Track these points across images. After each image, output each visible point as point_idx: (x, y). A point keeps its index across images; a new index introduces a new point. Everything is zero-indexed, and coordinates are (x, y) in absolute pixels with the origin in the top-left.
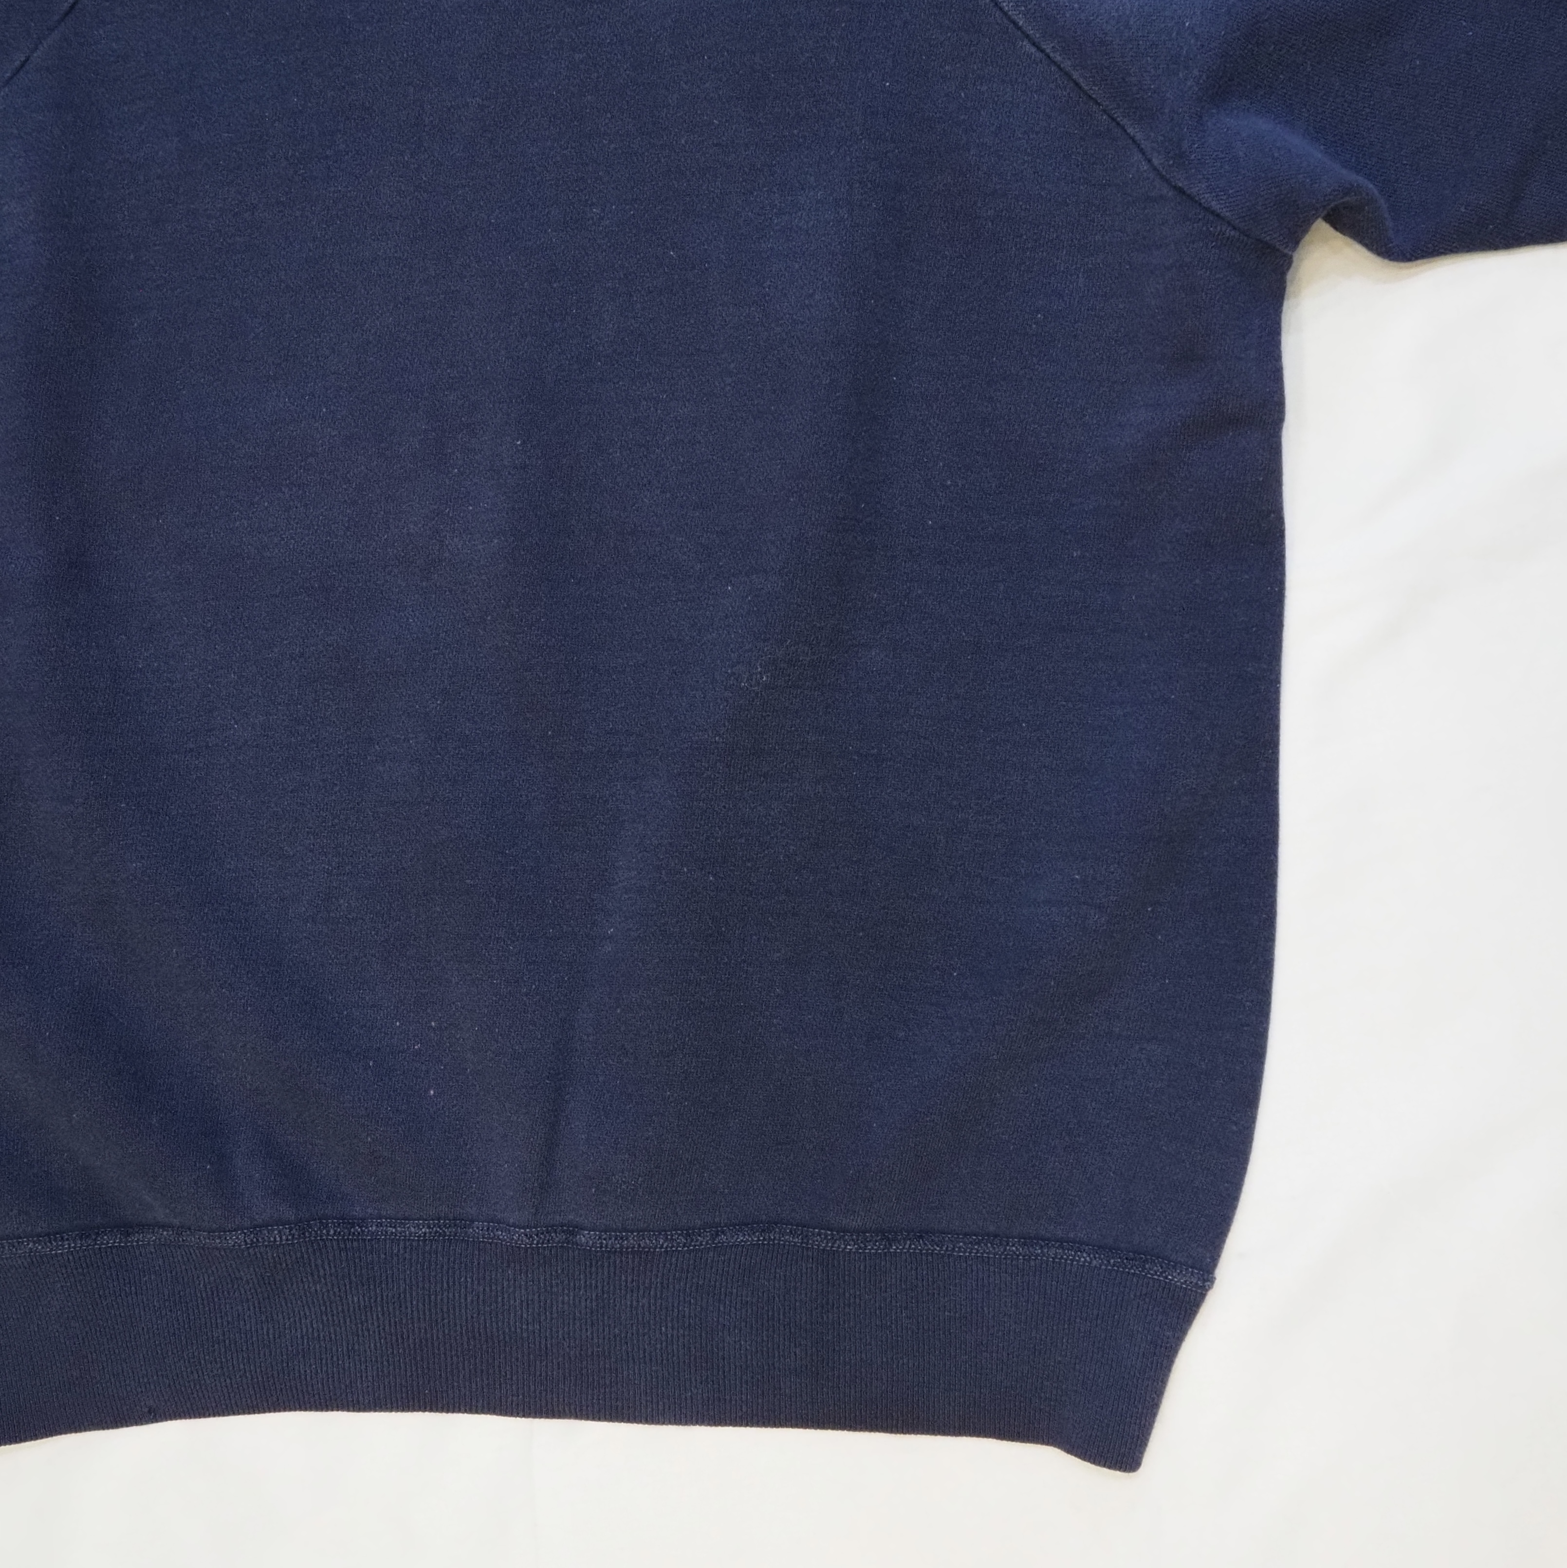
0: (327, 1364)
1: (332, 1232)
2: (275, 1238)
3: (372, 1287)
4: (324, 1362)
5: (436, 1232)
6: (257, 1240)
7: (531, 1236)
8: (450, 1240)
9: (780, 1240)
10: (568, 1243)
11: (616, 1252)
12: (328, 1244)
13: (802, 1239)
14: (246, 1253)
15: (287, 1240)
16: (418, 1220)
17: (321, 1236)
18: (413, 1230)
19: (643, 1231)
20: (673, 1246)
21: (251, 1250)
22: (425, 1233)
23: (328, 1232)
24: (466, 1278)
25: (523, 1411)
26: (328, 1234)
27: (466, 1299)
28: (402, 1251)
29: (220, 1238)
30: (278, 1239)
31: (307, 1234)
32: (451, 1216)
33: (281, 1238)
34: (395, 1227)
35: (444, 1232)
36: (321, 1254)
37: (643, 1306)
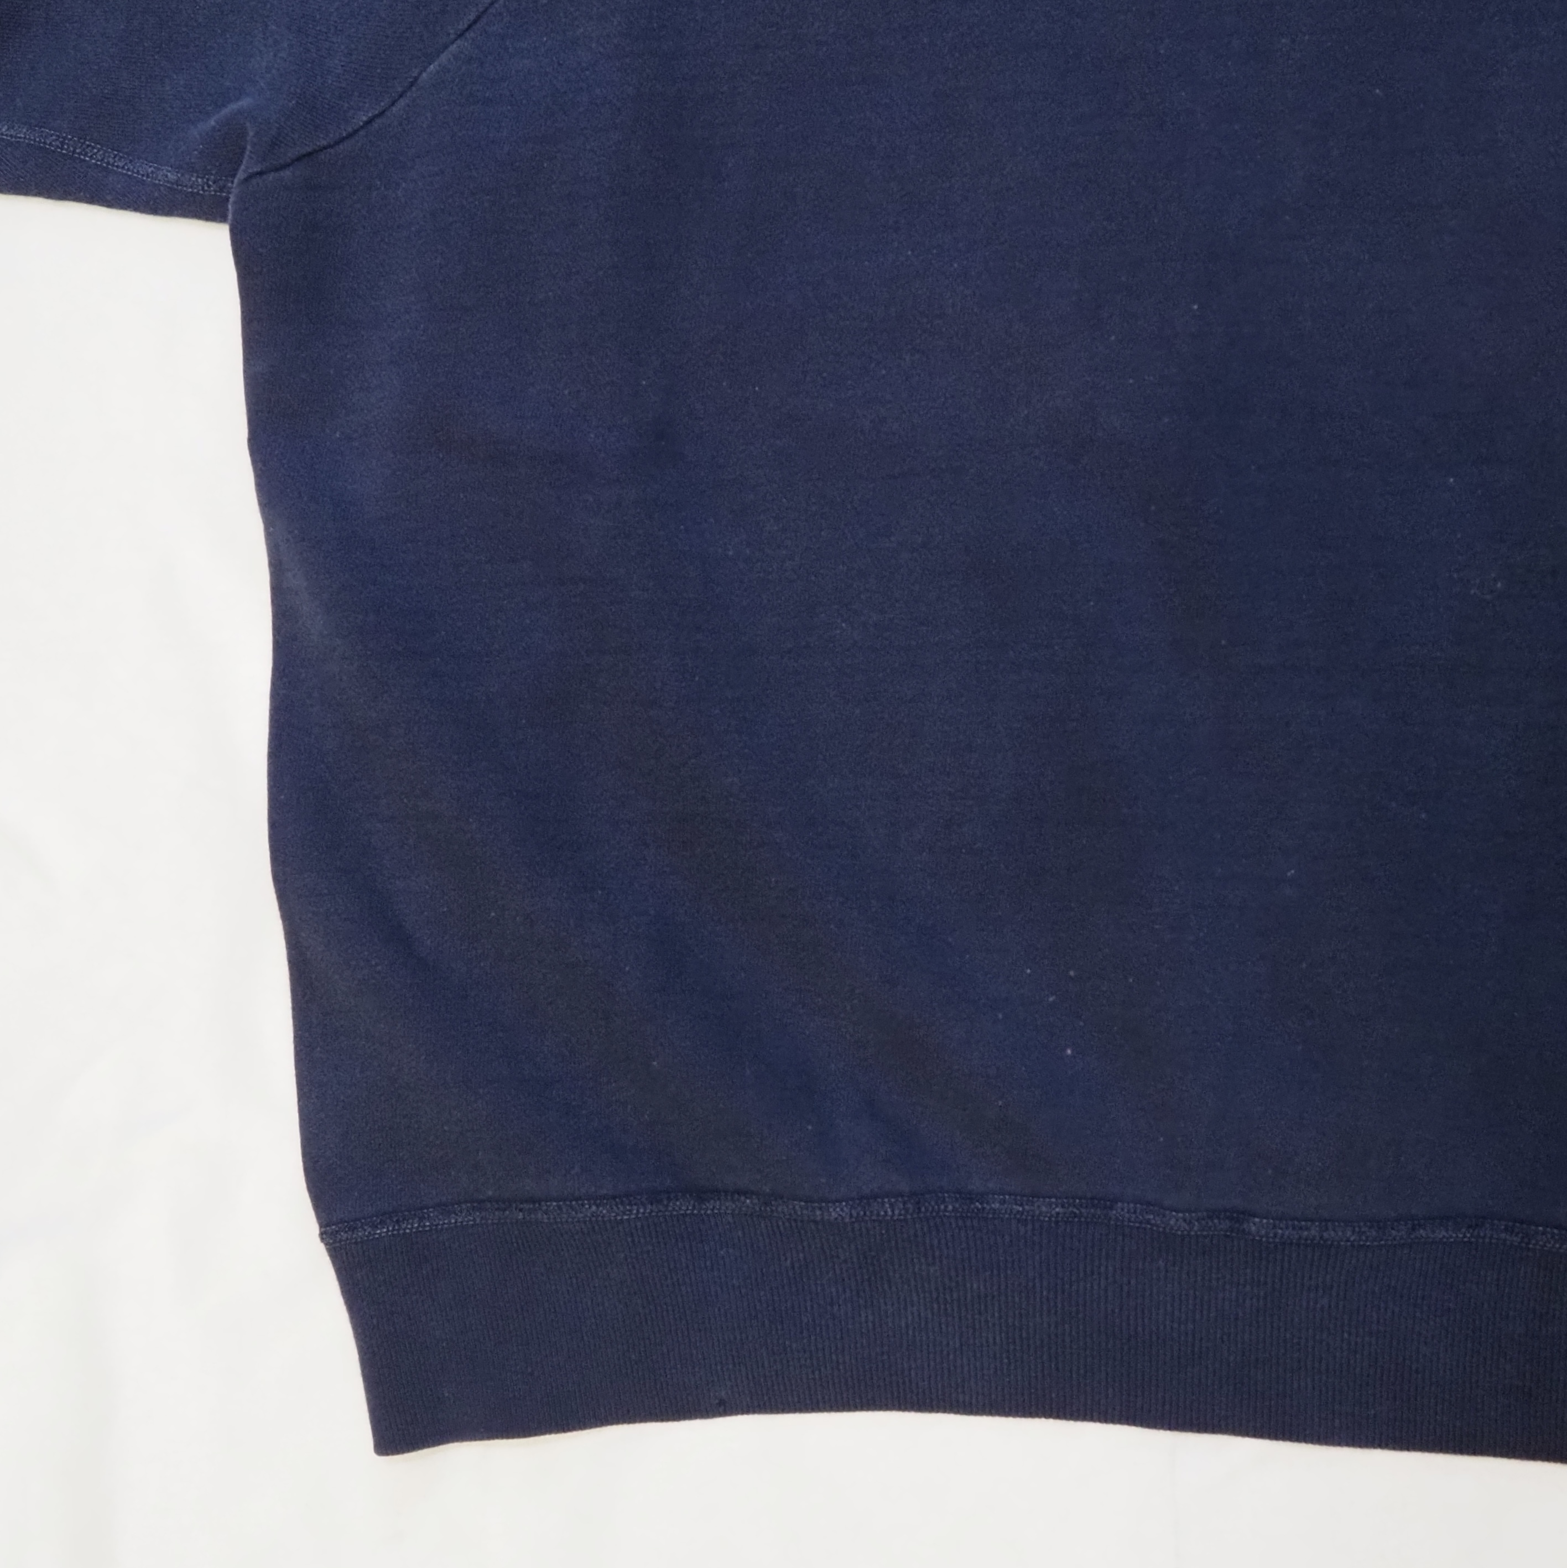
0: (935, 1361)
1: (950, 1208)
2: (886, 1212)
3: (995, 1272)
4: (931, 1356)
5: (1072, 1212)
6: (865, 1214)
7: (1190, 1222)
8: (1087, 1223)
9: (1491, 1238)
10: (1232, 1231)
11: (1291, 1244)
12: (945, 1220)
13: (1523, 1238)
14: (849, 1228)
15: (900, 1215)
16: (1050, 1197)
17: (938, 1213)
18: (1044, 1209)
19: (1326, 1220)
20: (1360, 1240)
21: (856, 1225)
22: (1058, 1214)
23: (946, 1207)
24: (1107, 1267)
25: (1169, 1424)
26: (945, 1210)
27: (1106, 1291)
28: (1029, 1233)
29: (820, 1209)
30: (890, 1213)
31: (923, 1209)
32: (1089, 1195)
33: (893, 1211)
34: (1021, 1205)
35: (1081, 1213)
36: (938, 1230)
37: (1322, 1309)
